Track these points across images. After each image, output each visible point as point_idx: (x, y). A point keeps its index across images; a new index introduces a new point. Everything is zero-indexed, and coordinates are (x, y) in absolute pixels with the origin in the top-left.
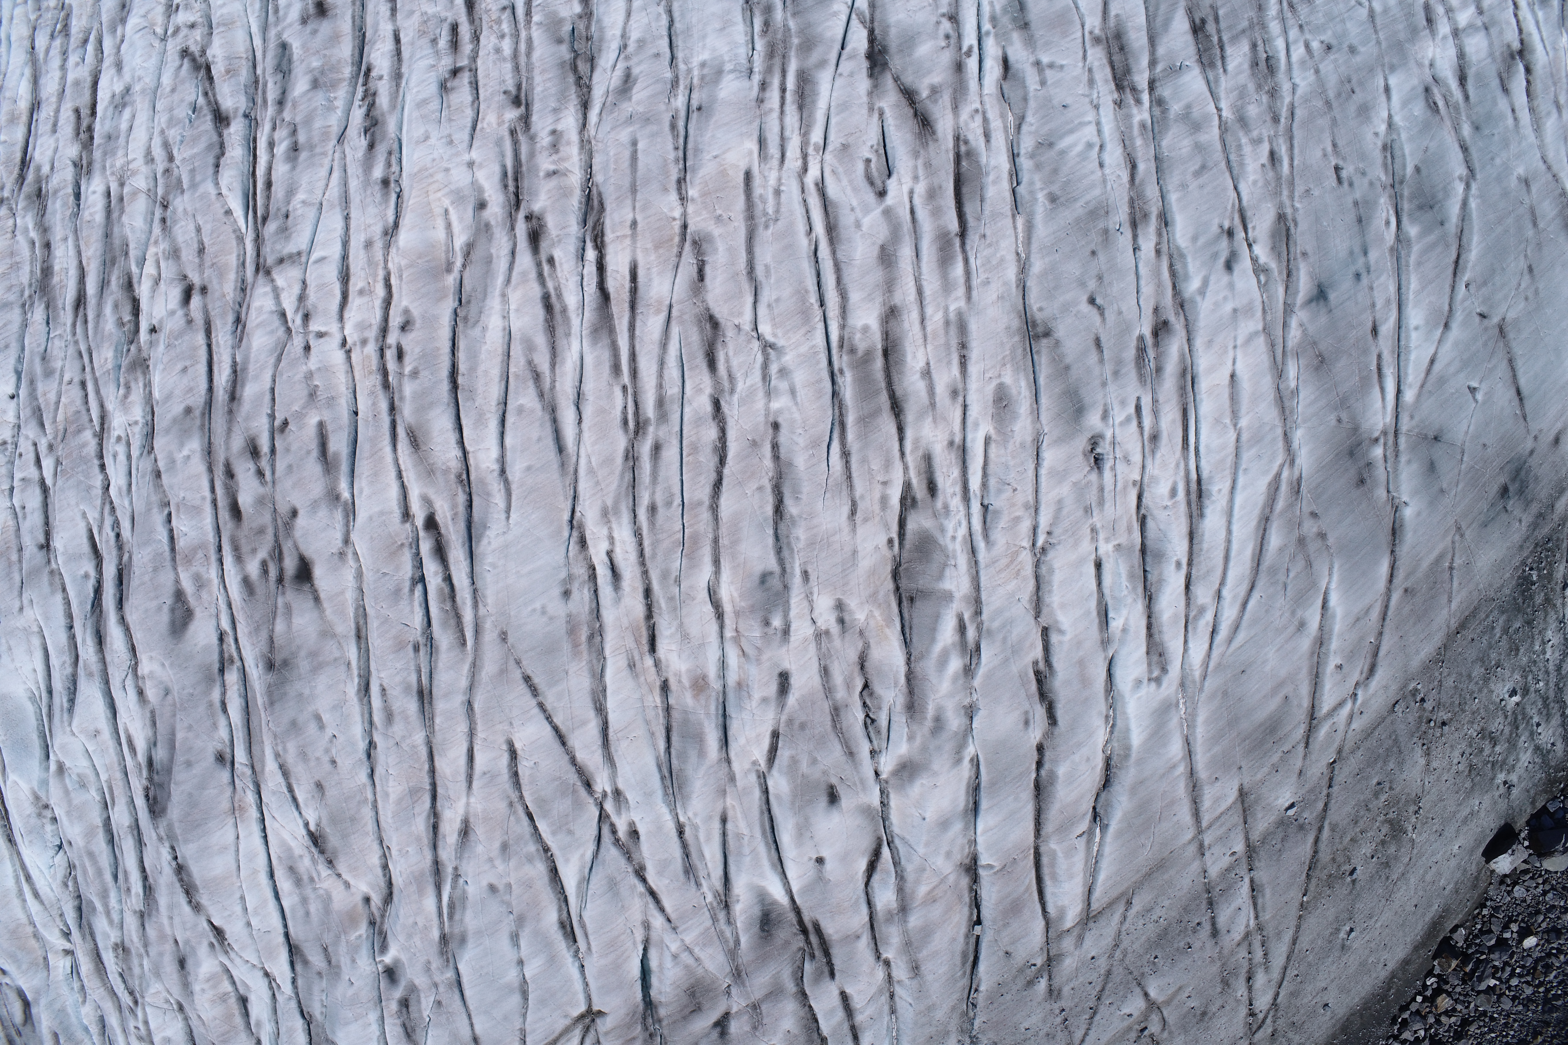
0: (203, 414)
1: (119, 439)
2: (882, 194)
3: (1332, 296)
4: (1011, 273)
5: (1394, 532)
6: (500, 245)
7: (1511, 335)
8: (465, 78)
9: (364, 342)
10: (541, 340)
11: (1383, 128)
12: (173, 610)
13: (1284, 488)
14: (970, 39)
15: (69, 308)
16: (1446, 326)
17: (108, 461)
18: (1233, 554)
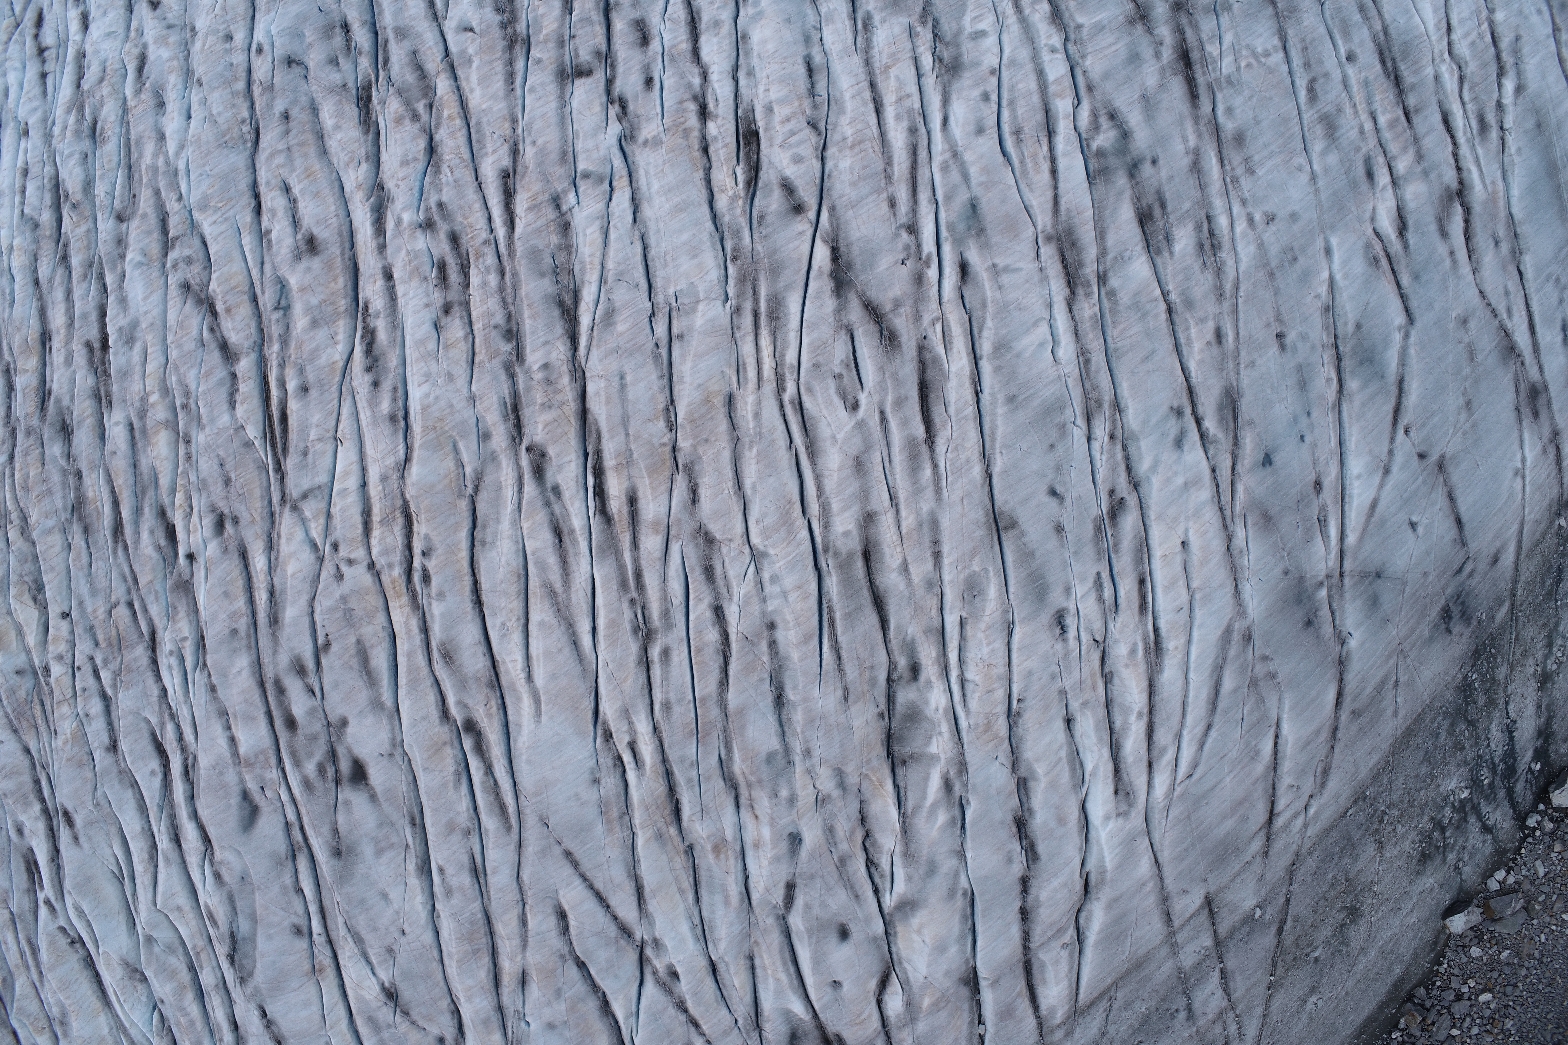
0: (248, 635)
1: (171, 653)
2: (855, 407)
3: (1277, 458)
4: (977, 471)
5: (1341, 663)
6: (506, 474)
7: (1450, 469)
8: (457, 311)
9: (390, 566)
10: (552, 560)
11: (1323, 290)
12: (241, 807)
13: (1236, 637)
14: (929, 246)
15: (108, 533)
16: (1387, 471)
17: (164, 673)
18: (1191, 699)
